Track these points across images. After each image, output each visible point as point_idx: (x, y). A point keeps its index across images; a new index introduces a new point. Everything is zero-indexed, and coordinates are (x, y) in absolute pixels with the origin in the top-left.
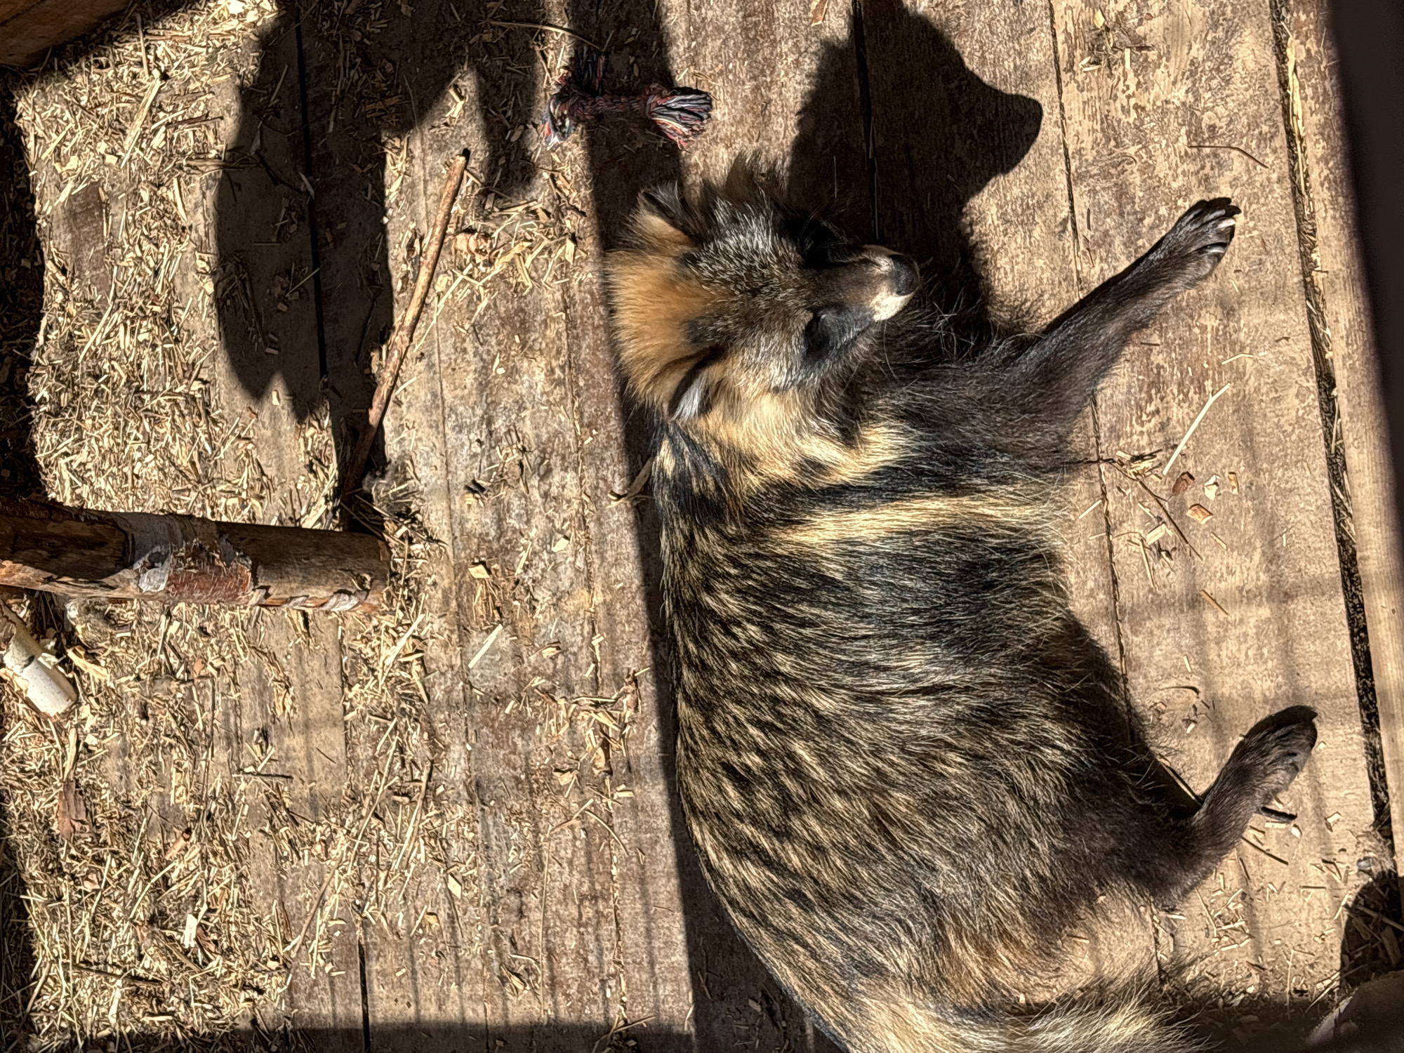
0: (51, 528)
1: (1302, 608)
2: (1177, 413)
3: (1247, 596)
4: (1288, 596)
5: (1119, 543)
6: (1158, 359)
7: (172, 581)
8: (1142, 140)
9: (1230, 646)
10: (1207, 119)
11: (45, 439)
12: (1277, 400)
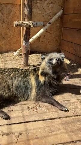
0: (28, 35)
1: (22, 118)
2: (44, 108)
3: (23, 114)
4: (23, 117)
5: (29, 105)
6: (50, 107)
7: (24, 46)
8: (73, 105)
9: (18, 113)
10: (77, 109)
11: (34, 55)
12: (47, 115)
